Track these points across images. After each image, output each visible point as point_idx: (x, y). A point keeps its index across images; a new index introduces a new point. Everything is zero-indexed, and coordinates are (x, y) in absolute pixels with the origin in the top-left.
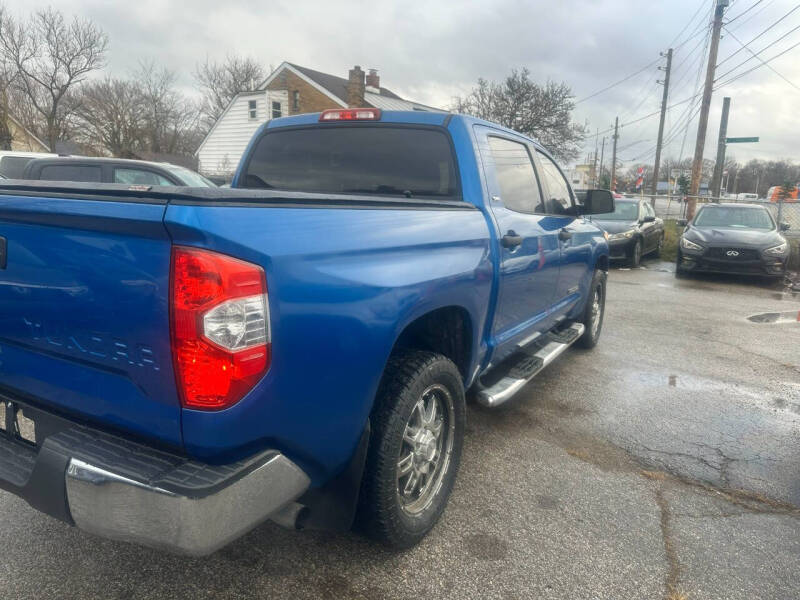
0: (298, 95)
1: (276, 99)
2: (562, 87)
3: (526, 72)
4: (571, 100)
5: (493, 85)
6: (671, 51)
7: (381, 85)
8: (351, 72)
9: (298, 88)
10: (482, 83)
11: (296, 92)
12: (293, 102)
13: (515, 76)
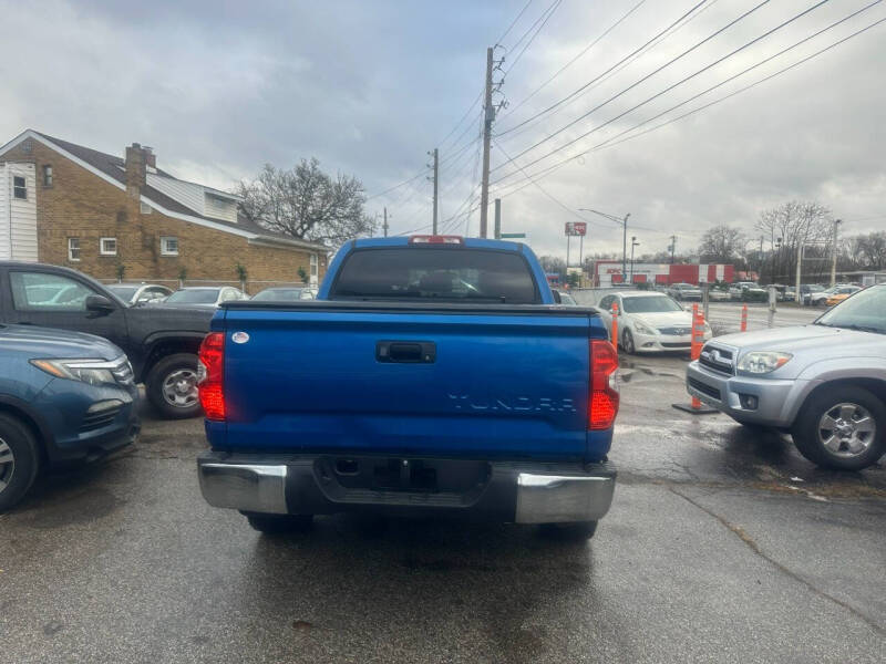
0: (50, 171)
1: (20, 174)
2: (353, 180)
3: (315, 162)
4: (363, 194)
5: (281, 172)
6: (436, 151)
7: (158, 166)
8: (128, 150)
9: (50, 162)
10: (269, 169)
11: (45, 167)
12: (42, 178)
13: (304, 165)
